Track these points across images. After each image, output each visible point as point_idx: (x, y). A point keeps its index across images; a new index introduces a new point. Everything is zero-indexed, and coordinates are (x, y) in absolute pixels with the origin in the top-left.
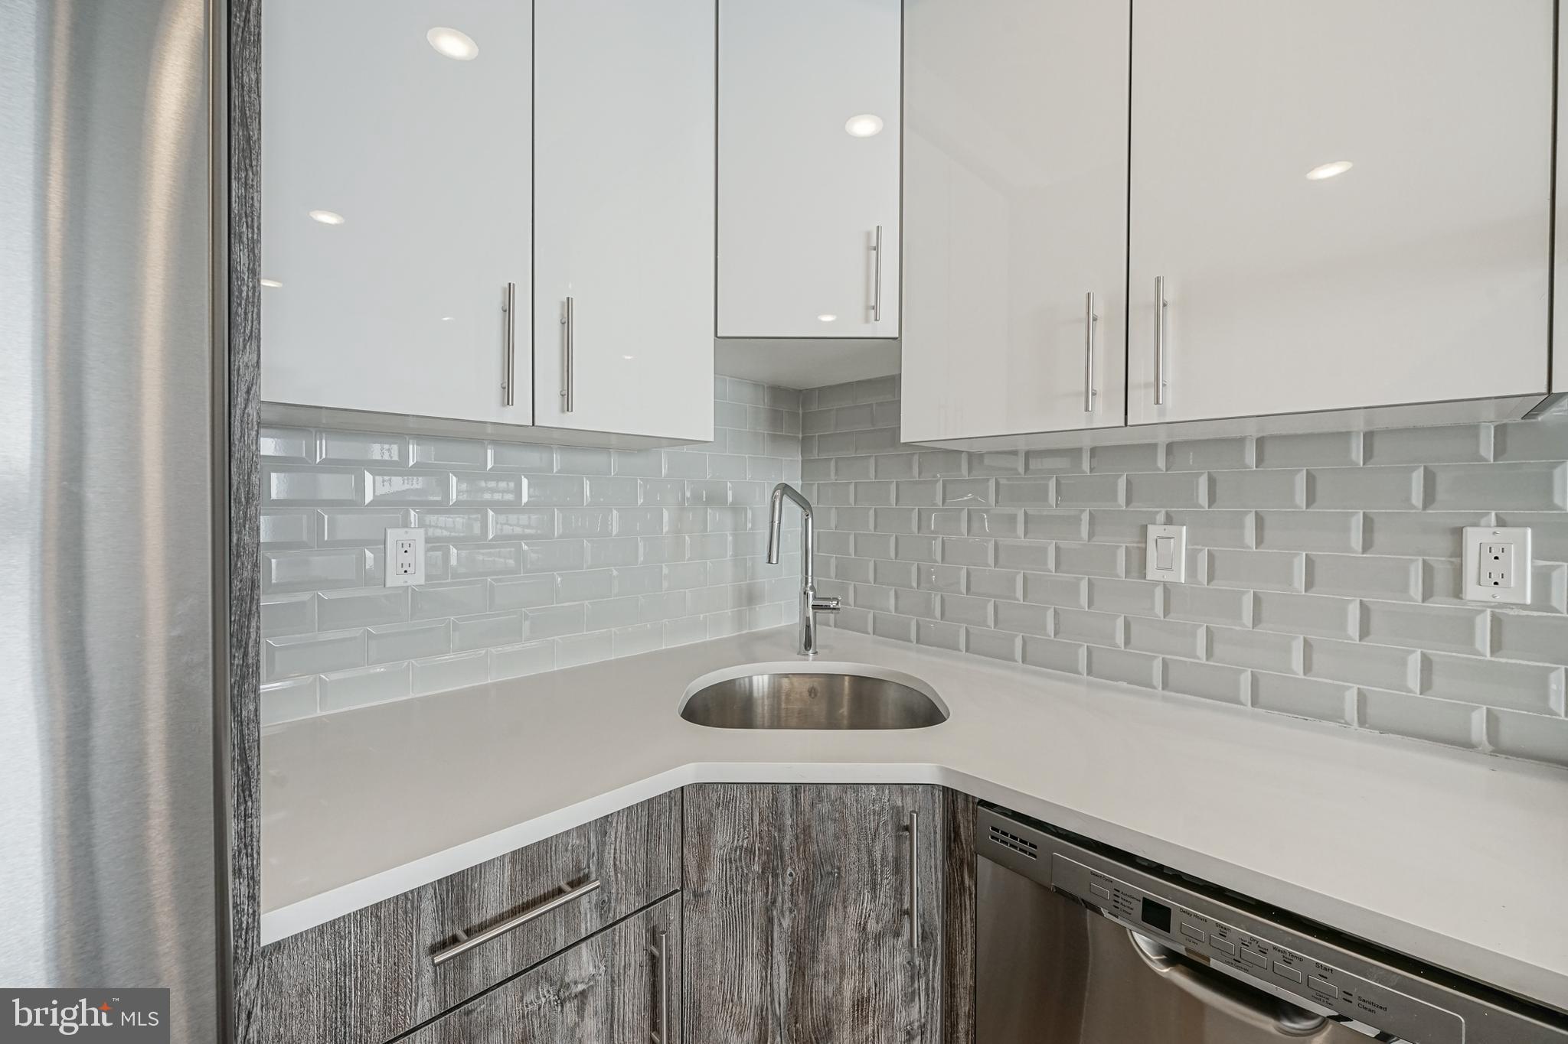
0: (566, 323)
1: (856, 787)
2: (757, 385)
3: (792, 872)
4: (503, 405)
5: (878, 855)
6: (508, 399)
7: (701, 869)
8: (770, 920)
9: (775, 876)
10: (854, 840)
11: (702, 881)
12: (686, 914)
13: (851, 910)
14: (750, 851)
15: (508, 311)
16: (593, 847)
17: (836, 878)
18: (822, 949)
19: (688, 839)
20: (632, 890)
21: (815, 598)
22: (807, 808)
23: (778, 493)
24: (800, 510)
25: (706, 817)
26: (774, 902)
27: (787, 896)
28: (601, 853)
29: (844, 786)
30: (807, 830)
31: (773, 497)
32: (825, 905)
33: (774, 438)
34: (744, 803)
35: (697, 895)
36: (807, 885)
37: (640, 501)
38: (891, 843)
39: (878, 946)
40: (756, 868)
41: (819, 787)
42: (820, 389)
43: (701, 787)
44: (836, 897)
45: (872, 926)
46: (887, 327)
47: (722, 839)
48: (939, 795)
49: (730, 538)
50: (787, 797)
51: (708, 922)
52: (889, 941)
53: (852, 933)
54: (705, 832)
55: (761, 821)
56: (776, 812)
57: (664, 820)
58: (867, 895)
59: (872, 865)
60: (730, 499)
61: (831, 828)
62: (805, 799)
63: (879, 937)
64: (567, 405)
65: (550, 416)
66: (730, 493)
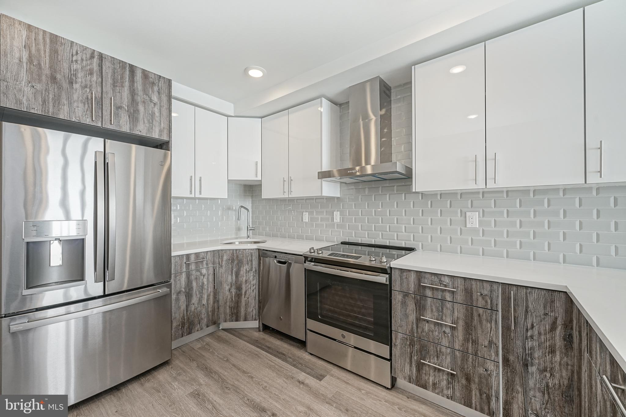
0: (200, 180)
1: (245, 250)
2: (240, 185)
3: (236, 262)
4: (190, 194)
5: (248, 259)
6: (191, 193)
7: (222, 262)
8: (232, 269)
9: (233, 263)
10: (245, 257)
11: (222, 264)
12: (220, 269)
13: (244, 267)
14: (229, 259)
15: (191, 179)
16: (205, 256)
17: (242, 263)
18: (240, 273)
19: (220, 258)
20: (211, 263)
21: (250, 228)
22: (238, 253)
23: (240, 207)
24: (246, 211)
25: (223, 254)
26: (233, 267)
27: (235, 266)
28: (207, 256)
29: (243, 250)
30: (238, 256)
31: (239, 208)
32: (241, 267)
33: (245, 195)
34: (228, 252)
35: (221, 266)
36: (238, 264)
37: (214, 209)
38: (250, 258)
39: (249, 272)
40: (230, 262)
41: (240, 250)
42: (255, 185)
43: (222, 250)
44: (242, 266)
45: (248, 269)
46: (259, 178)
47: (225, 258)
48: (257, 250)
49: (234, 217)
50: (235, 251)
51: (223, 270)
52: (250, 272)
53: (245, 271)
54: (222, 257)
55: (231, 255)
56: (233, 254)
57: (216, 254)
58: (247, 265)
59: (248, 261)
60: (234, 209)
61: (241, 255)
62: (238, 251)
63: (249, 271)
64: (200, 194)
65: (198, 195)
66: (234, 208)
